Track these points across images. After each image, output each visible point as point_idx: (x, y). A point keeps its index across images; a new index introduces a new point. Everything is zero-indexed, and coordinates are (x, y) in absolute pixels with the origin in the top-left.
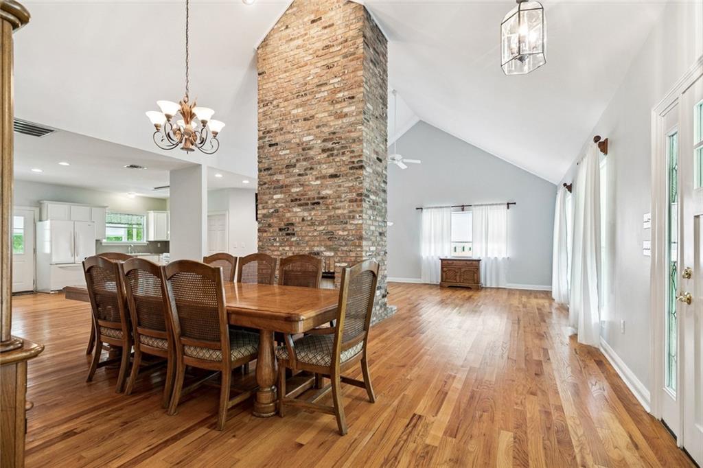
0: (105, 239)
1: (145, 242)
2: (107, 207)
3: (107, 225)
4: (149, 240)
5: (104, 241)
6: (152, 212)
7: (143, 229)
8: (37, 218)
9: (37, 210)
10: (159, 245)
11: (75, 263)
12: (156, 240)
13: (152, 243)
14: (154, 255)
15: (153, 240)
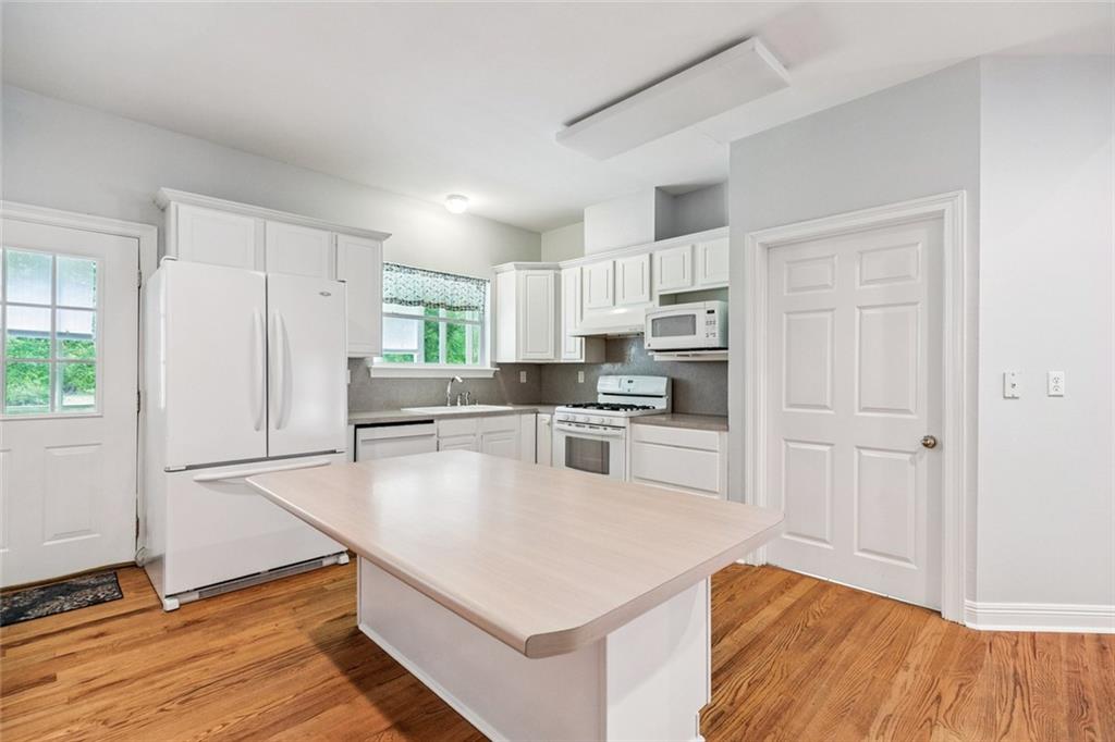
0: (377, 354)
1: (488, 367)
2: (388, 235)
3: (388, 308)
4: (500, 361)
5: (377, 362)
6: (511, 265)
7: (482, 323)
10: (523, 378)
11: (268, 459)
12: (520, 361)
13: (507, 369)
14: (521, 412)
15: (514, 361)
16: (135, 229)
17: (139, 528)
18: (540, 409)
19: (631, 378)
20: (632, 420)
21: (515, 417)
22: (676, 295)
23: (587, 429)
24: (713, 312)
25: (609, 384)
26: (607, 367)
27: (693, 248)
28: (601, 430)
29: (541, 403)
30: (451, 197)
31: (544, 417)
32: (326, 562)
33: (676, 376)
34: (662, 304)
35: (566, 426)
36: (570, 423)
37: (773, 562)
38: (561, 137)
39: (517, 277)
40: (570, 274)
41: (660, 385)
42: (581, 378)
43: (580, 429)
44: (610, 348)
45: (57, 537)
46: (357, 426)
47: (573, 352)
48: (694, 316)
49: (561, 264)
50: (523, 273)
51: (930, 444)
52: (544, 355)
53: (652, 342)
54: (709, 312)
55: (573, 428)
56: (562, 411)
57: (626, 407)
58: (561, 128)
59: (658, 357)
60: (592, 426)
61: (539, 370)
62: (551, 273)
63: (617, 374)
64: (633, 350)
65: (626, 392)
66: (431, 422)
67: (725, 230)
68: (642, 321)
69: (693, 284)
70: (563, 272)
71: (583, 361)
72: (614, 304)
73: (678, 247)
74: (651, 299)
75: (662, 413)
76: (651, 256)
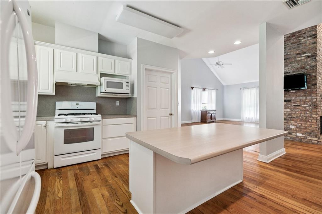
20: (102, 117)
23: (79, 124)
24: (128, 83)
27: (115, 60)
28: (89, 123)
35: (63, 125)
36: (68, 122)
43: (75, 124)
48: (122, 83)
51: (171, 115)
53: (106, 90)
54: (127, 83)
55: (71, 124)
60: (84, 122)
65: (75, 108)
69: (115, 72)
71: (54, 94)
72: (77, 71)
73: (110, 58)
76: (97, 58)
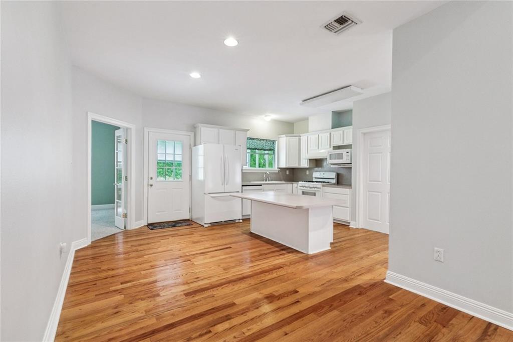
1: (276, 169)
2: (249, 130)
4: (280, 167)
5: (244, 168)
6: (284, 135)
7: (274, 155)
8: (192, 144)
9: (192, 134)
10: (288, 172)
11: (224, 193)
12: (287, 167)
13: (283, 170)
14: (287, 184)
15: (285, 167)
16: (189, 133)
17: (191, 210)
18: (294, 183)
19: (324, 173)
20: (323, 186)
21: (285, 185)
22: (339, 146)
23: (309, 189)
25: (316, 174)
26: (316, 169)
27: (343, 131)
28: (313, 189)
29: (293, 181)
30: (266, 116)
31: (295, 185)
32: (237, 221)
33: (339, 172)
34: (334, 149)
35: (302, 188)
36: (303, 187)
37: (364, 227)
38: (301, 104)
39: (286, 139)
40: (304, 138)
41: (333, 175)
42: (307, 172)
43: (306, 189)
44: (317, 163)
45: (175, 210)
46: (242, 186)
47: (304, 164)
48: (342, 154)
49: (301, 135)
50: (288, 138)
52: (294, 165)
53: (329, 161)
54: (347, 152)
55: (304, 188)
56: (301, 183)
57: (321, 182)
58: (301, 102)
59: (332, 166)
60: (310, 188)
61: (292, 170)
62: (298, 138)
63: (319, 171)
64: (325, 164)
65: (322, 177)
66: (261, 185)
67: (351, 127)
68: (326, 155)
69: (343, 143)
70: (302, 138)
71: (308, 167)
72: (318, 148)
73: (339, 131)
74: (330, 147)
75: (334, 184)
76: (330, 134)
